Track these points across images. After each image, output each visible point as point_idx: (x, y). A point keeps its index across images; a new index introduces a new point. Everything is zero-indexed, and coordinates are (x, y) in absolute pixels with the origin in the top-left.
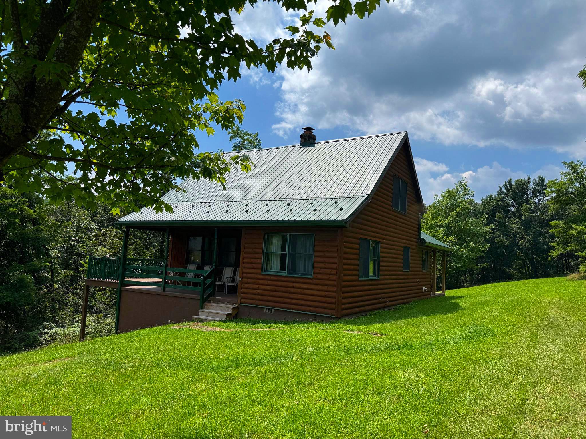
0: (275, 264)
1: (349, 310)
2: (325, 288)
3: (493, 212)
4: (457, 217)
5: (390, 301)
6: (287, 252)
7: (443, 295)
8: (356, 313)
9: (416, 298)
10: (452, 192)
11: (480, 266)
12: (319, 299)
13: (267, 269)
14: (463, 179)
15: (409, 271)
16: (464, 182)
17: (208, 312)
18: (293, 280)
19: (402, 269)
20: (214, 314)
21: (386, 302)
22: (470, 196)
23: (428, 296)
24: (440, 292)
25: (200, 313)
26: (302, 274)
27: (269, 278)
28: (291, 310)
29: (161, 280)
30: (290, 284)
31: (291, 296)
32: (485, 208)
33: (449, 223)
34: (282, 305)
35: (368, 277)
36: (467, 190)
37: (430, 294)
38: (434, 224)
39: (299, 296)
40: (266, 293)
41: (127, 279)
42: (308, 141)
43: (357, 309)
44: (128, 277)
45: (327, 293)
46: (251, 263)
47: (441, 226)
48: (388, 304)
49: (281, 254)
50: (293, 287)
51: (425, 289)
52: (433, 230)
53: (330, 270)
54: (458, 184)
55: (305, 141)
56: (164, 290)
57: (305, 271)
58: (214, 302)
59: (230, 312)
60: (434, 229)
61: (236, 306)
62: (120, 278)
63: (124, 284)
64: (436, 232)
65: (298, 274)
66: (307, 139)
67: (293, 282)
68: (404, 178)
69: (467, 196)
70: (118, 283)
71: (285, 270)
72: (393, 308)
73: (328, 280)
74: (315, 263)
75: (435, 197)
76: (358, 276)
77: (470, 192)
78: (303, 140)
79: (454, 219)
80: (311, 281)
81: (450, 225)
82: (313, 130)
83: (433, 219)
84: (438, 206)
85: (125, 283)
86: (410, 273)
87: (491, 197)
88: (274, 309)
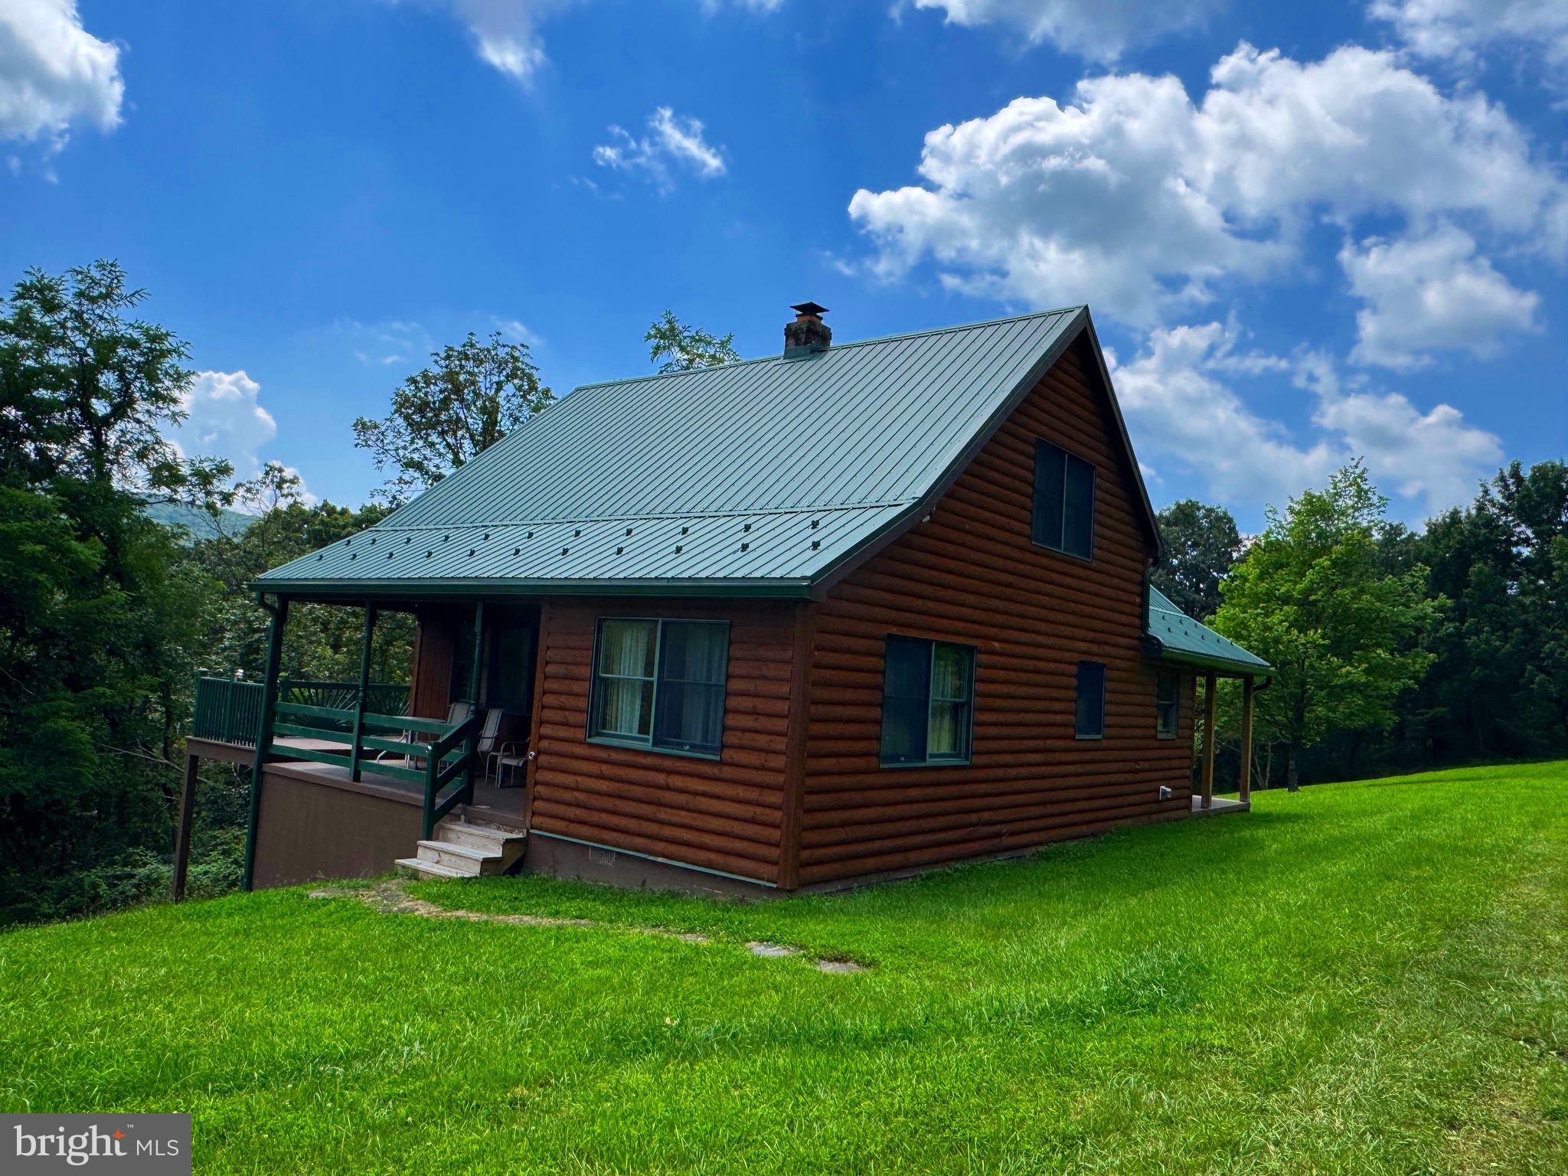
0: (627, 714)
1: (837, 866)
2: (753, 794)
3: (1463, 559)
4: (1333, 574)
5: (1012, 834)
6: (655, 679)
7: (1244, 809)
8: (867, 873)
9: (1129, 821)
10: (1320, 498)
11: (1422, 714)
12: (738, 828)
13: (604, 727)
14: (1354, 463)
15: (1099, 737)
16: (1358, 471)
17: (439, 851)
18: (668, 764)
19: (1070, 731)
20: (454, 859)
21: (998, 835)
22: (1375, 511)
23: (1180, 813)
24: (1232, 800)
25: (420, 851)
26: (694, 747)
27: (603, 755)
28: (660, 860)
29: (349, 747)
30: (661, 778)
31: (664, 814)
32: (1436, 548)
33: (1311, 590)
34: (638, 840)
35: (924, 759)
36: (1366, 492)
37: (1189, 807)
38: (1266, 594)
39: (684, 817)
40: (595, 801)
41: (277, 742)
42: (805, 343)
43: (871, 863)
44: (282, 736)
45: (759, 810)
46: (563, 709)
47: (1286, 600)
48: (1007, 841)
49: (644, 681)
50: (668, 788)
51: (1165, 792)
52: (1259, 611)
53: (769, 738)
54: (1340, 477)
55: (797, 344)
56: (357, 777)
57: (705, 738)
58: (470, 821)
59: (497, 853)
60: (1262, 608)
61: (520, 836)
62: (260, 738)
63: (269, 755)
64: (1267, 615)
65: (680, 746)
66: (803, 337)
67: (670, 772)
68: (1081, 449)
69: (1365, 511)
70: (253, 752)
71: (648, 734)
72: (1027, 852)
73: (763, 768)
74: (730, 716)
75: (1270, 515)
76: (877, 755)
77: (1375, 500)
78: (792, 341)
79: (1325, 580)
80: (715, 771)
81: (1312, 598)
82: (822, 310)
83: (1261, 577)
84: (1278, 539)
85: (273, 751)
86: (1105, 743)
87: (1455, 514)
88: (618, 853)
